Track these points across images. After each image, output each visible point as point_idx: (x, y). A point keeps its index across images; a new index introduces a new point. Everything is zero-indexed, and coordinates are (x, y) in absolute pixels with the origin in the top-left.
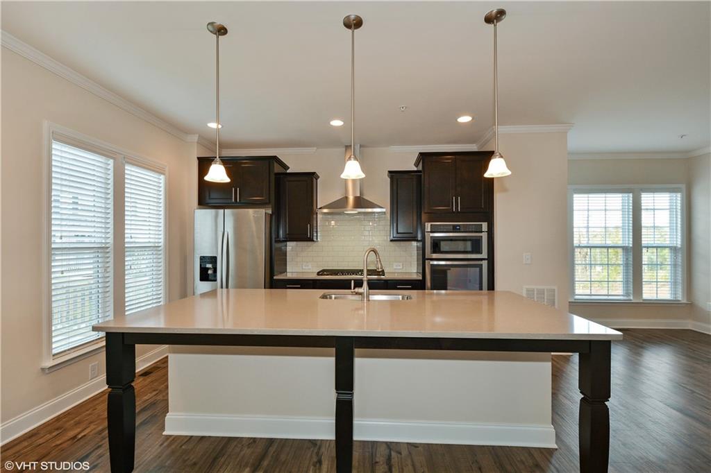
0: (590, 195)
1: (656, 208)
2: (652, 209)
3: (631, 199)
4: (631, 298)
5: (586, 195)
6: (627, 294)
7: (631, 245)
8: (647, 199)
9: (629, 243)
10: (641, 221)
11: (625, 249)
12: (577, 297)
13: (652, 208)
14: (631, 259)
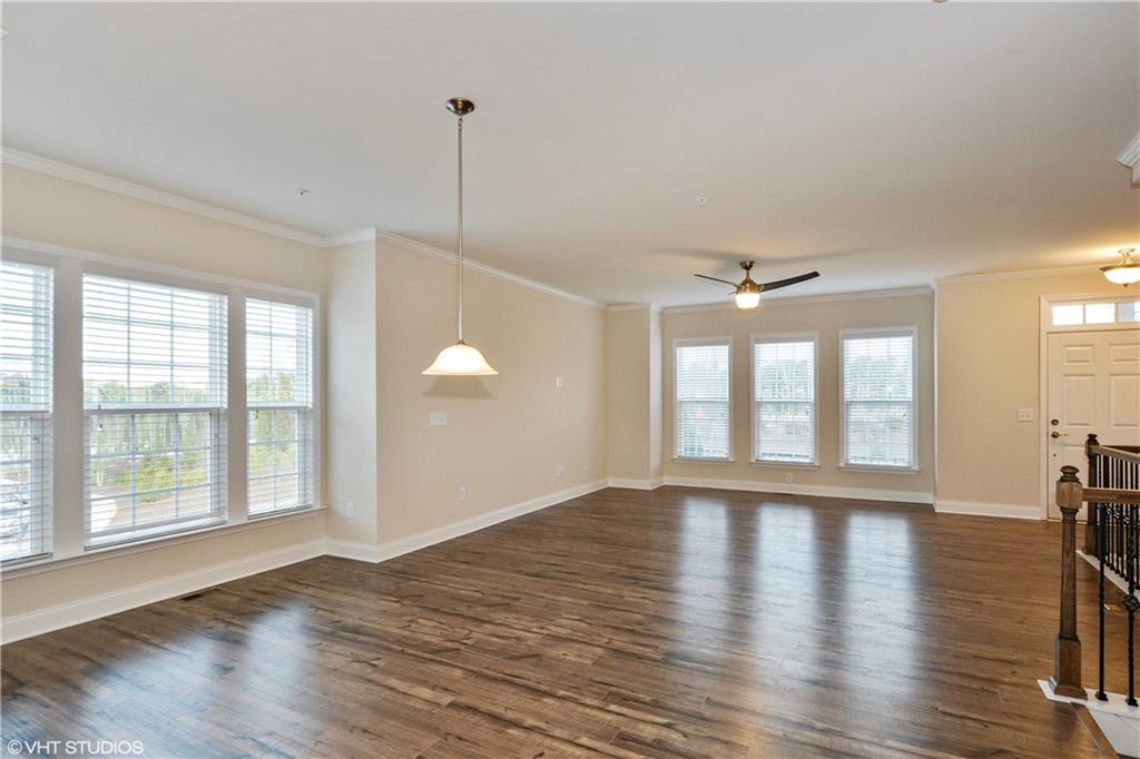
0: (134, 286)
1: (274, 331)
2: (265, 334)
3: (226, 307)
4: (226, 518)
5: (124, 284)
6: (218, 511)
7: (225, 406)
8: (257, 313)
9: (220, 400)
10: (244, 354)
11: (214, 413)
12: (94, 541)
13: (268, 330)
14: (224, 435)
